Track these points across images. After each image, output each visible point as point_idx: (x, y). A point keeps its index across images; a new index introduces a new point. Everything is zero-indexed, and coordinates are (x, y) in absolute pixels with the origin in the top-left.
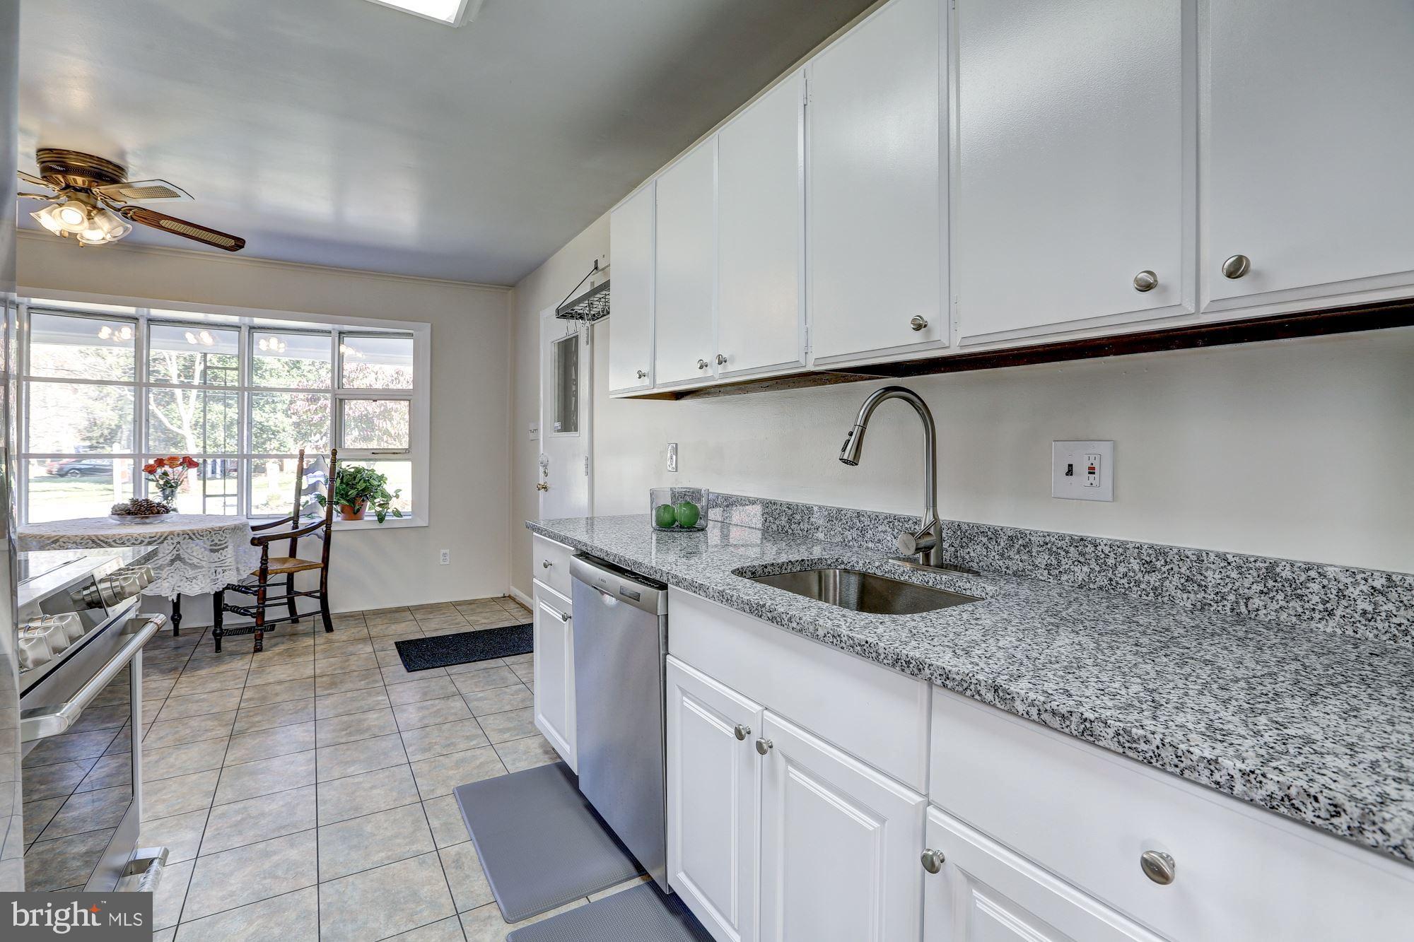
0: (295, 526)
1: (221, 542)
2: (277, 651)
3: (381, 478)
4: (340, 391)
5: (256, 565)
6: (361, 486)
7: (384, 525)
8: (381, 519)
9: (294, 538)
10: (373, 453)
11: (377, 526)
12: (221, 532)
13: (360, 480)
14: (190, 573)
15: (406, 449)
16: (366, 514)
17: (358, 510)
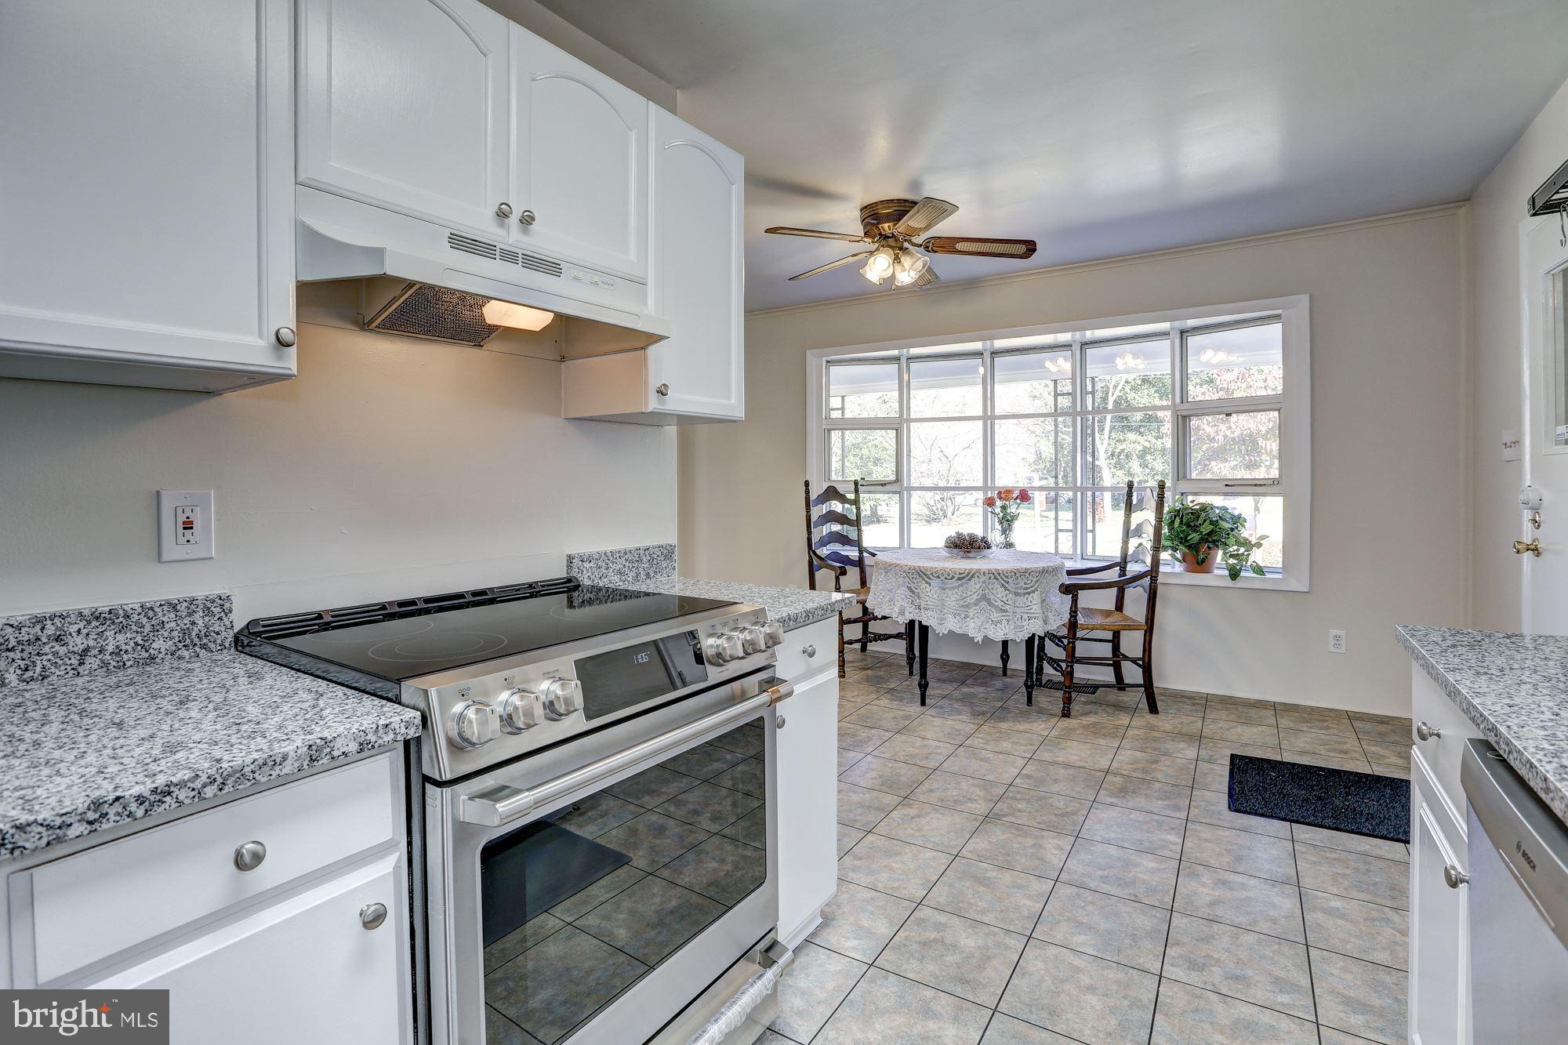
0: (1122, 574)
1: (1027, 586)
2: (1084, 722)
3: (1238, 520)
4: (1185, 406)
6: (1206, 528)
7: (1239, 583)
8: (1234, 574)
9: (1121, 587)
10: (1227, 485)
11: (1229, 583)
12: (1027, 575)
13: (1205, 521)
14: (996, 616)
15: (1274, 480)
16: (1216, 566)
17: (1203, 561)
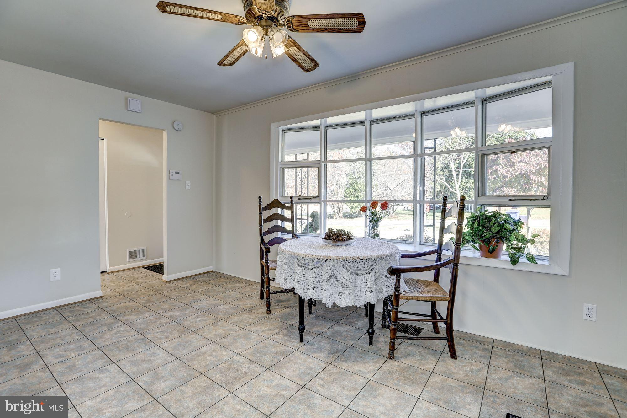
0: (439, 259)
1: (364, 269)
2: (403, 365)
3: (518, 224)
4: (484, 148)
5: (391, 291)
6: (496, 229)
7: (517, 267)
8: (514, 261)
9: (437, 269)
10: (511, 200)
11: (510, 266)
12: (364, 261)
13: (495, 224)
14: (341, 289)
15: (544, 196)
16: (502, 252)
17: (493, 251)
